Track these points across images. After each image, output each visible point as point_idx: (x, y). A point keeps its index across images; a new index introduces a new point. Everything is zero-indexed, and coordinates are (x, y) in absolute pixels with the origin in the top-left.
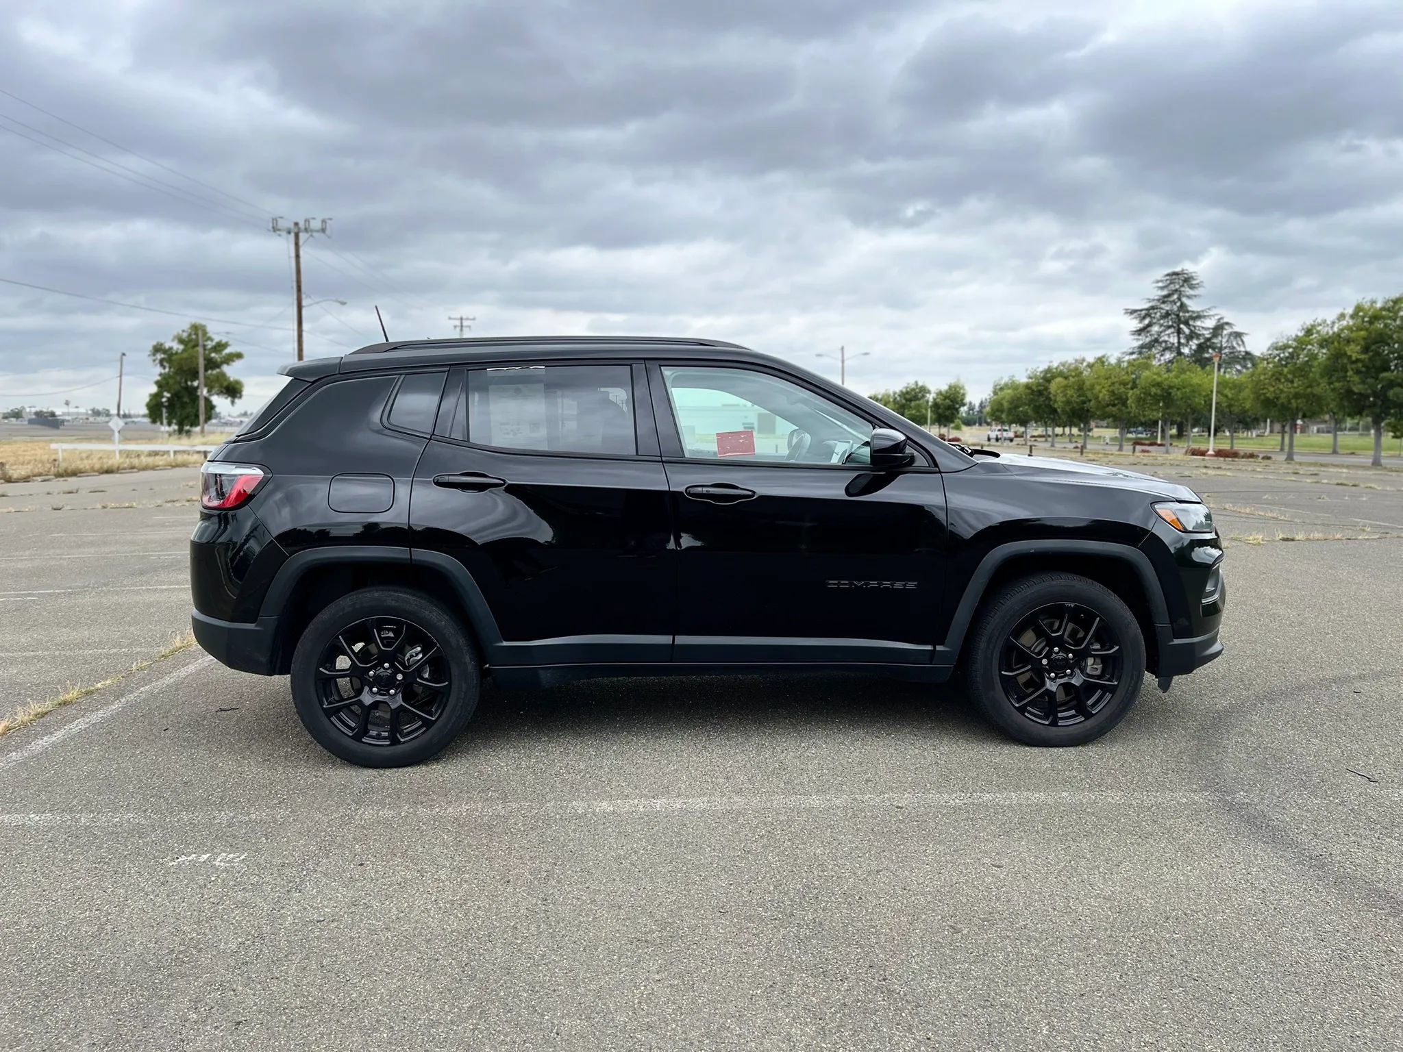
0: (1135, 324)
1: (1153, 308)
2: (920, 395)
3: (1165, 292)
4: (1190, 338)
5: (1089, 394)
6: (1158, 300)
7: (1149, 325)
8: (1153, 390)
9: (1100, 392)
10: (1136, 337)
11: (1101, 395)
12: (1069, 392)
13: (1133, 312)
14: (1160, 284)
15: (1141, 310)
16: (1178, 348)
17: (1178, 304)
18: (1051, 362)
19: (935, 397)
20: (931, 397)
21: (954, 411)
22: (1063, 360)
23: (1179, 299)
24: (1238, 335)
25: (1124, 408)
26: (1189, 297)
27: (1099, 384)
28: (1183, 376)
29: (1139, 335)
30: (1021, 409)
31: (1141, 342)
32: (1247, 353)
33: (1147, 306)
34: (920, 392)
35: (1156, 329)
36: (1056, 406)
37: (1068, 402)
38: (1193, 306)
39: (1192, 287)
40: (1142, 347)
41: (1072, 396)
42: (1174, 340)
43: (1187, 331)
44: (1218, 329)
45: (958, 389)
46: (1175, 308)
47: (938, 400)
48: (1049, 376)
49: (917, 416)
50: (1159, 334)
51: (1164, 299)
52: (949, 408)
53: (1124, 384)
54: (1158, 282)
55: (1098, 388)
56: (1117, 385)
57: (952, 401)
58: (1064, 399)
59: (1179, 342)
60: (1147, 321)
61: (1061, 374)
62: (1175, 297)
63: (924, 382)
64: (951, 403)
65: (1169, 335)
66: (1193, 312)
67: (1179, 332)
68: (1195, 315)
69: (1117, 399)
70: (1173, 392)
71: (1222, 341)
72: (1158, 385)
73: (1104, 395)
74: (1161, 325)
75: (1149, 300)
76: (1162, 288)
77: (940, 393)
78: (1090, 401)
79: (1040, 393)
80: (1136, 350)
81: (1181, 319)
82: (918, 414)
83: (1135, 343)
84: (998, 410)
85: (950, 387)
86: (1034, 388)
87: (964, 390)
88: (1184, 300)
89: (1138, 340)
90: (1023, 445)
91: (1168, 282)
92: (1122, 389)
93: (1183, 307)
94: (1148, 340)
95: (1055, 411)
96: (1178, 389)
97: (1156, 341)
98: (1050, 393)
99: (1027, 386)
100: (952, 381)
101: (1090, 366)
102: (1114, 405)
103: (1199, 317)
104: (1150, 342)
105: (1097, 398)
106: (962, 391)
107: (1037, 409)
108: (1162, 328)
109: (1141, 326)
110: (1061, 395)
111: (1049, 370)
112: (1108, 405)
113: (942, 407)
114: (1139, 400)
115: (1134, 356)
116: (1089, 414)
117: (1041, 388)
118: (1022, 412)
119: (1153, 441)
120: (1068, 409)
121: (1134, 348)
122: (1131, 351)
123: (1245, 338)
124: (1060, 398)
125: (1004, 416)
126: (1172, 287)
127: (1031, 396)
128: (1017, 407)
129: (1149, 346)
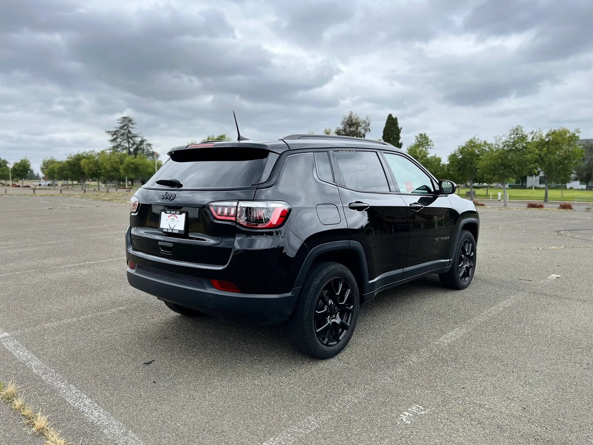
0: (111, 137)
1: (117, 131)
2: (3, 164)
3: (122, 125)
4: (133, 144)
5: (101, 167)
6: (119, 128)
7: (117, 138)
8: (132, 166)
9: (106, 165)
10: (111, 143)
11: (107, 167)
12: (91, 166)
13: (109, 132)
14: (120, 121)
15: (112, 132)
16: (129, 149)
17: (128, 130)
18: (79, 151)
19: (14, 166)
20: (10, 166)
21: (25, 173)
22: (84, 151)
23: (128, 128)
24: (149, 145)
25: (117, 173)
26: (131, 128)
27: (106, 162)
28: (142, 160)
29: (112, 142)
30: (65, 172)
31: (113, 145)
32: (153, 152)
33: (115, 130)
34: (3, 163)
35: (119, 140)
36: (84, 171)
37: (90, 170)
38: (134, 132)
39: (132, 124)
40: (114, 147)
41: (92, 167)
42: (127, 145)
43: (132, 142)
44: (142, 142)
45: (26, 162)
46: (126, 132)
47: (16, 167)
48: (79, 158)
49: (3, 175)
50: (121, 142)
51: (122, 128)
52: (22, 171)
53: (117, 163)
54: (119, 120)
55: (105, 164)
56: (114, 163)
57: (23, 168)
58: (88, 168)
59: (129, 146)
60: (115, 136)
61: (84, 157)
62: (126, 127)
63: (4, 158)
64: (23, 169)
65: (125, 143)
66: (134, 134)
67: (129, 142)
68: (134, 135)
69: (114, 169)
70: (139, 166)
71: (144, 146)
72: (133, 163)
73: (108, 167)
74: (121, 139)
75: (116, 128)
76: (121, 123)
77: (16, 164)
78: (101, 169)
79: (75, 165)
80: (112, 148)
81: (129, 136)
82: (3, 174)
83: (111, 145)
84: (51, 173)
85: (22, 161)
86: (72, 163)
87: (29, 162)
88: (130, 129)
89: (112, 144)
90: (66, 189)
91: (123, 121)
92: (116, 165)
93: (129, 132)
94: (116, 144)
95: (83, 173)
96: (141, 166)
97: (119, 145)
98: (80, 166)
99: (68, 162)
100: (23, 158)
101: (98, 154)
102: (113, 172)
103: (136, 136)
104: (117, 145)
105: (105, 168)
106: (28, 163)
107: (73, 173)
108: (122, 140)
109: (113, 138)
110: (87, 166)
111: (78, 155)
112: (110, 172)
113: (18, 171)
114: (125, 170)
115: (111, 151)
116: (100, 175)
117: (76, 163)
118: (65, 174)
119: (124, 187)
120: (91, 173)
121: (111, 147)
122: (109, 148)
123: (152, 146)
124: (87, 168)
125: (56, 176)
126: (125, 123)
127: (71, 167)
128: (63, 171)
129: (117, 147)
